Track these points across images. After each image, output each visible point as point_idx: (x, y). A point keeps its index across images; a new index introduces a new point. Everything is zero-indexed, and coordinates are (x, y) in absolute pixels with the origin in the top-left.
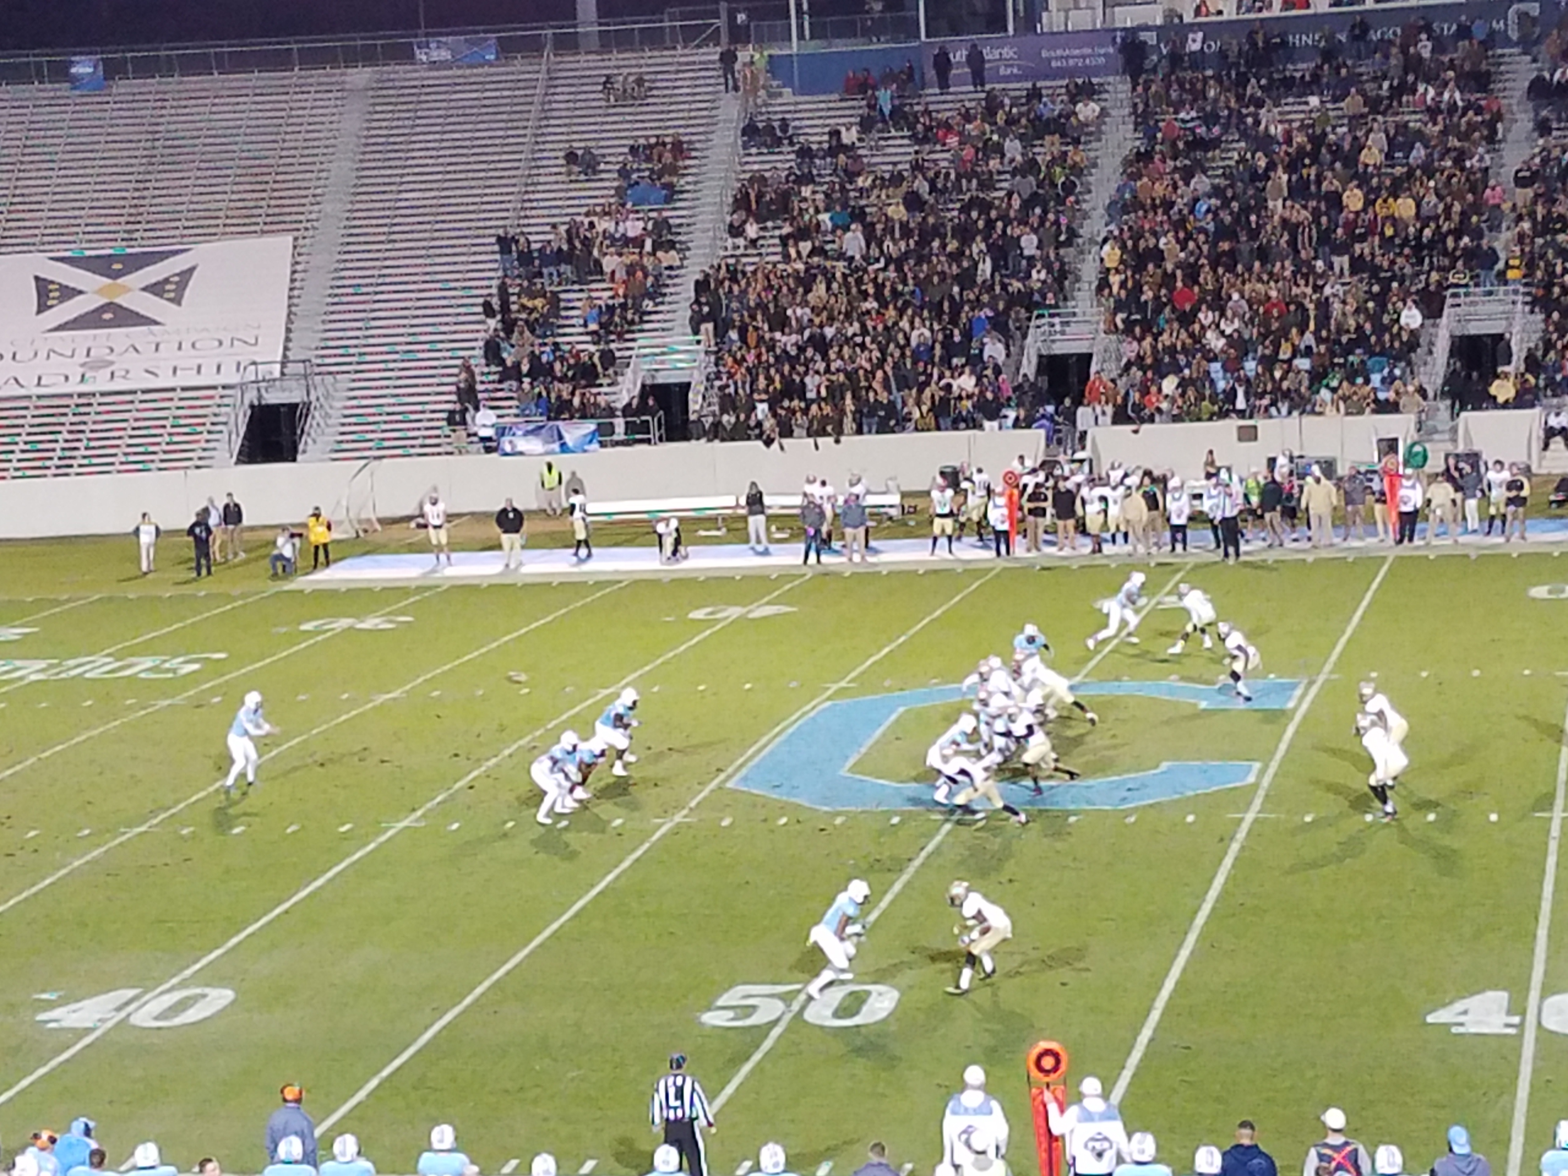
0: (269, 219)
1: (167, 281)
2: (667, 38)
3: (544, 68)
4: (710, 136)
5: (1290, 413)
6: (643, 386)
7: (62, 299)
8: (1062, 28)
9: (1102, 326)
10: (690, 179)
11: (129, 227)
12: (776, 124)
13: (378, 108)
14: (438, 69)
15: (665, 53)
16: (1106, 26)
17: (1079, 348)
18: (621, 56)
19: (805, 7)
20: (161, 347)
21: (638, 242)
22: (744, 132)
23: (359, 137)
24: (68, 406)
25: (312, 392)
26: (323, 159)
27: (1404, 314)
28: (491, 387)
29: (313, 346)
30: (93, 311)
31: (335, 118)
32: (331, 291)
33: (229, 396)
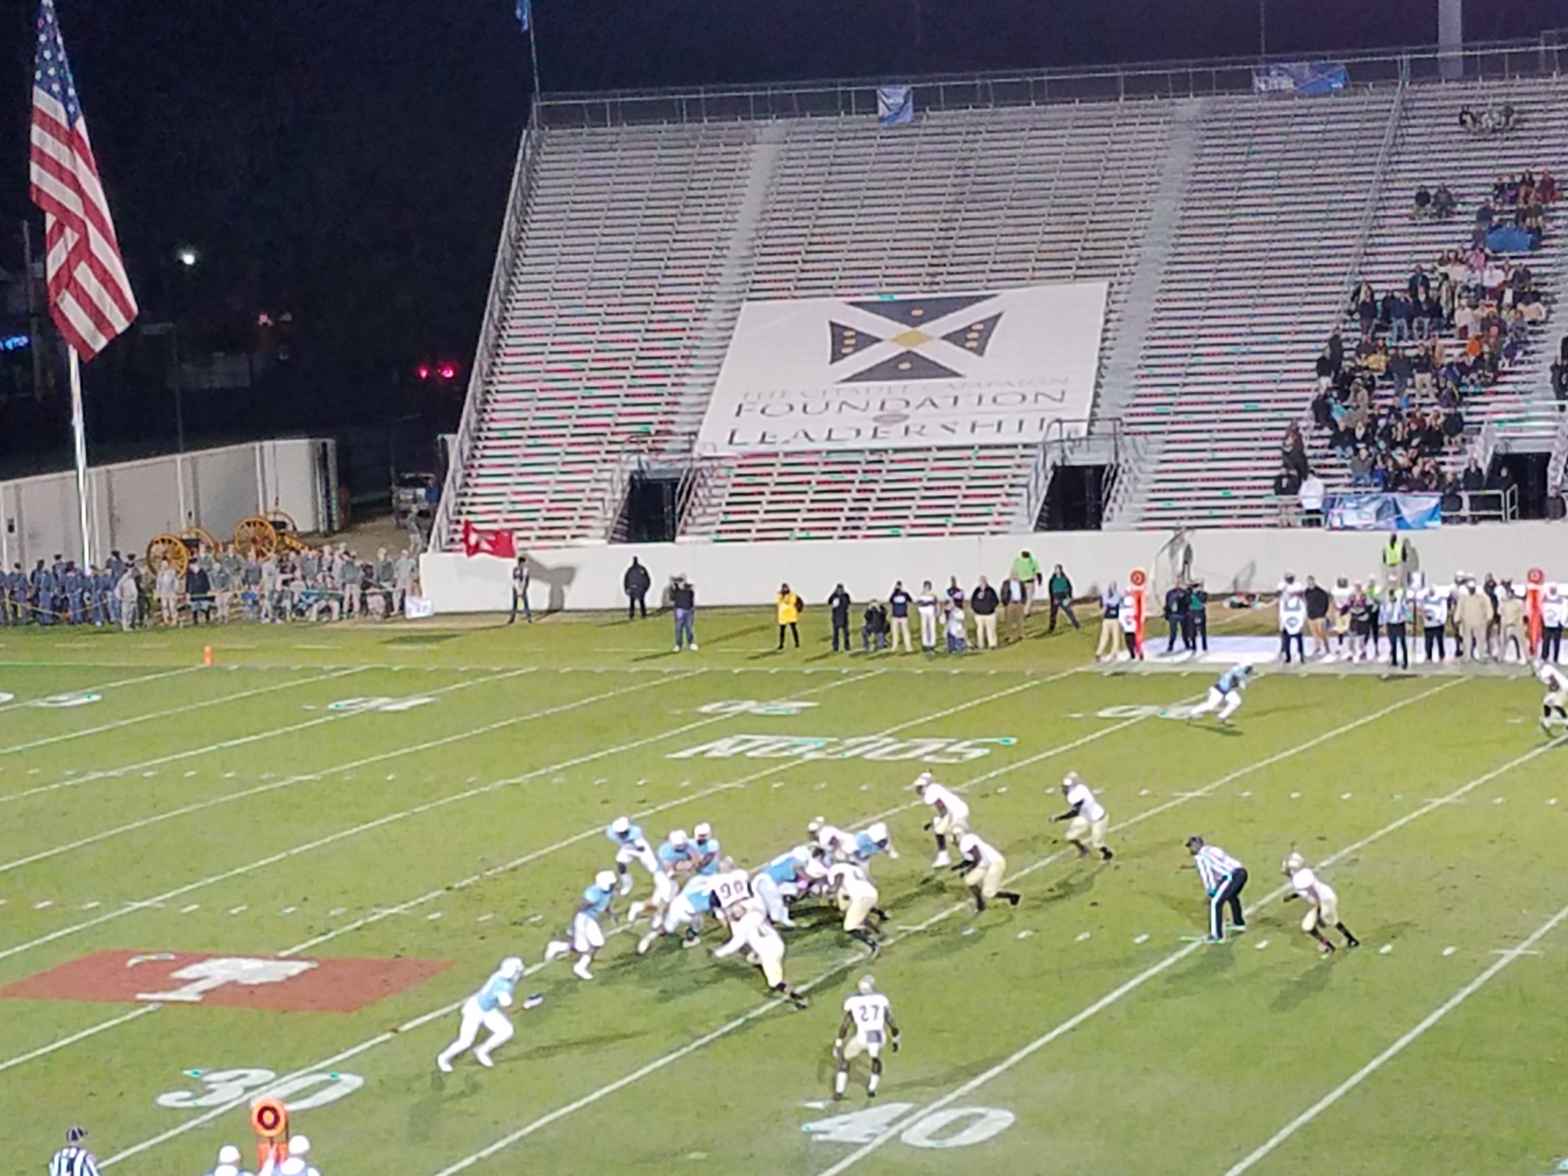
0: (1082, 263)
1: (969, 329)
7: (857, 348)
10: (1560, 222)
11: (931, 270)
13: (1208, 142)
14: (1277, 99)
15: (1538, 80)
18: (1487, 84)
20: (960, 402)
21: (1497, 293)
23: (1185, 174)
24: (858, 463)
25: (1121, 452)
26: (1145, 197)
28: (1321, 452)
29: (1125, 403)
30: (890, 360)
31: (1161, 153)
32: (1146, 343)
33: (1031, 456)
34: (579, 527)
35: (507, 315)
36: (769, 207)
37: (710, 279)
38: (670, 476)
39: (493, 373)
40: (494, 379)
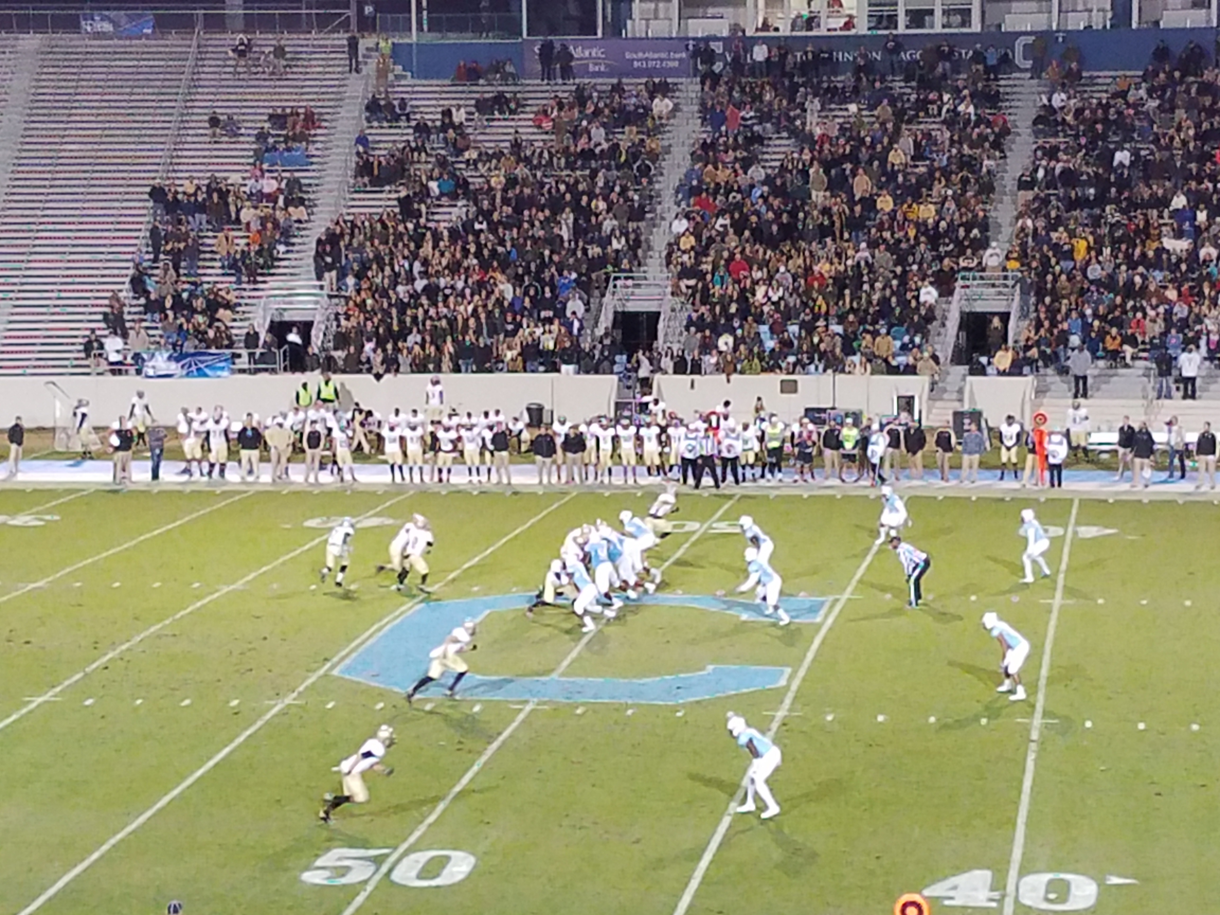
2: (305, 23)
3: (194, 43)
4: (339, 110)
5: (825, 370)
6: (272, 322)
8: (644, 35)
9: (669, 289)
10: (319, 145)
12: (396, 103)
13: (45, 70)
14: (101, 39)
15: (302, 36)
16: (682, 35)
17: (651, 307)
18: (262, 36)
19: (424, 4)
21: (272, 198)
22: (368, 108)
23: (28, 94)
27: (923, 291)
28: (136, 317)
31: (7, 77)
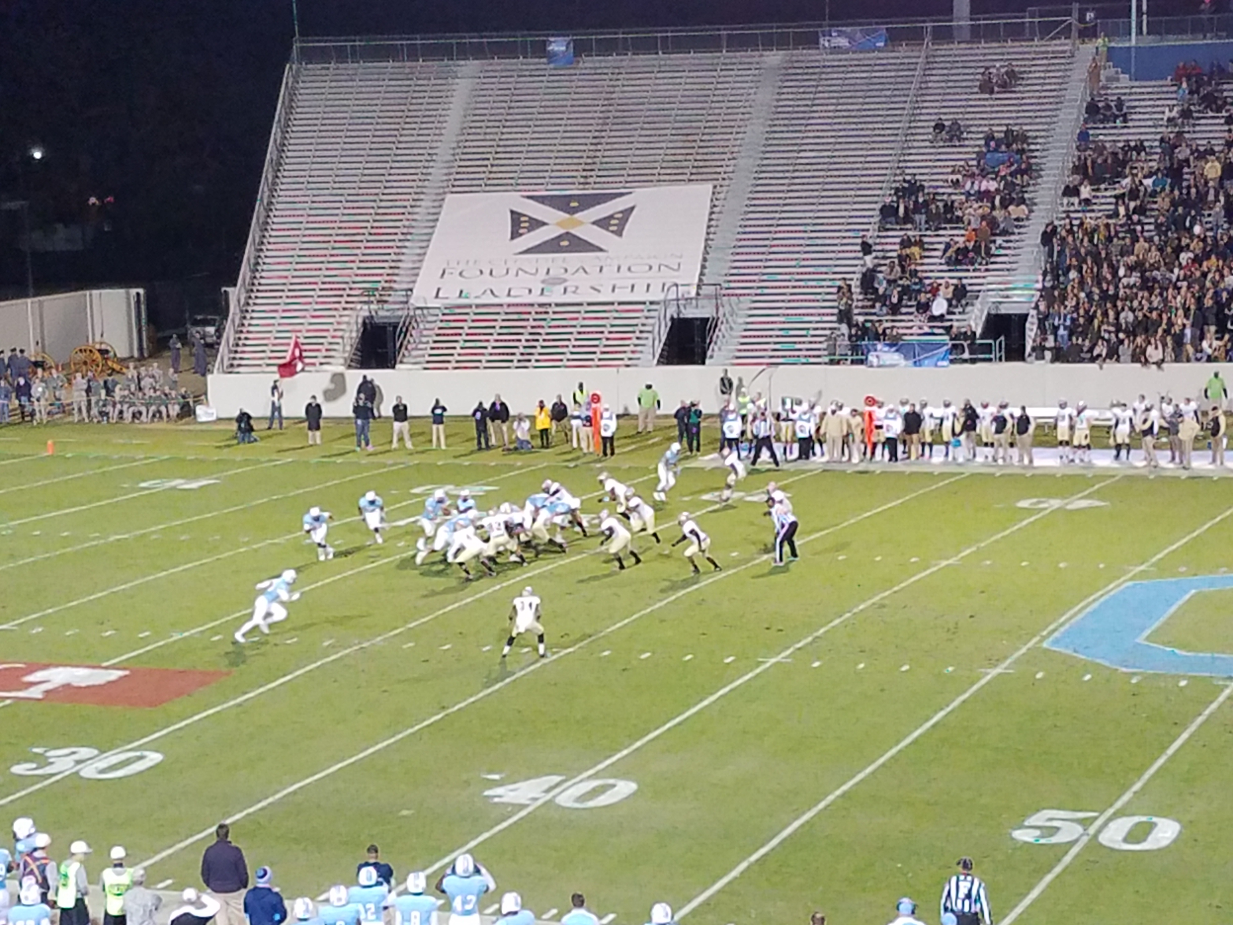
0: (694, 171)
1: (611, 217)
2: (1027, 31)
3: (923, 54)
4: (1058, 112)
6: (989, 314)
7: (530, 229)
11: (584, 174)
13: (786, 84)
14: (837, 53)
15: (1024, 43)
18: (987, 45)
19: (1145, 8)
20: (604, 270)
21: (990, 198)
22: (1086, 110)
23: (770, 106)
24: (530, 313)
25: (721, 309)
26: (741, 123)
29: (723, 273)
30: (554, 239)
31: (752, 91)
32: (741, 230)
33: (655, 310)
34: (326, 357)
35: (274, 200)
36: (465, 125)
37: (423, 177)
38: (392, 321)
39: (262, 243)
40: (263, 247)
